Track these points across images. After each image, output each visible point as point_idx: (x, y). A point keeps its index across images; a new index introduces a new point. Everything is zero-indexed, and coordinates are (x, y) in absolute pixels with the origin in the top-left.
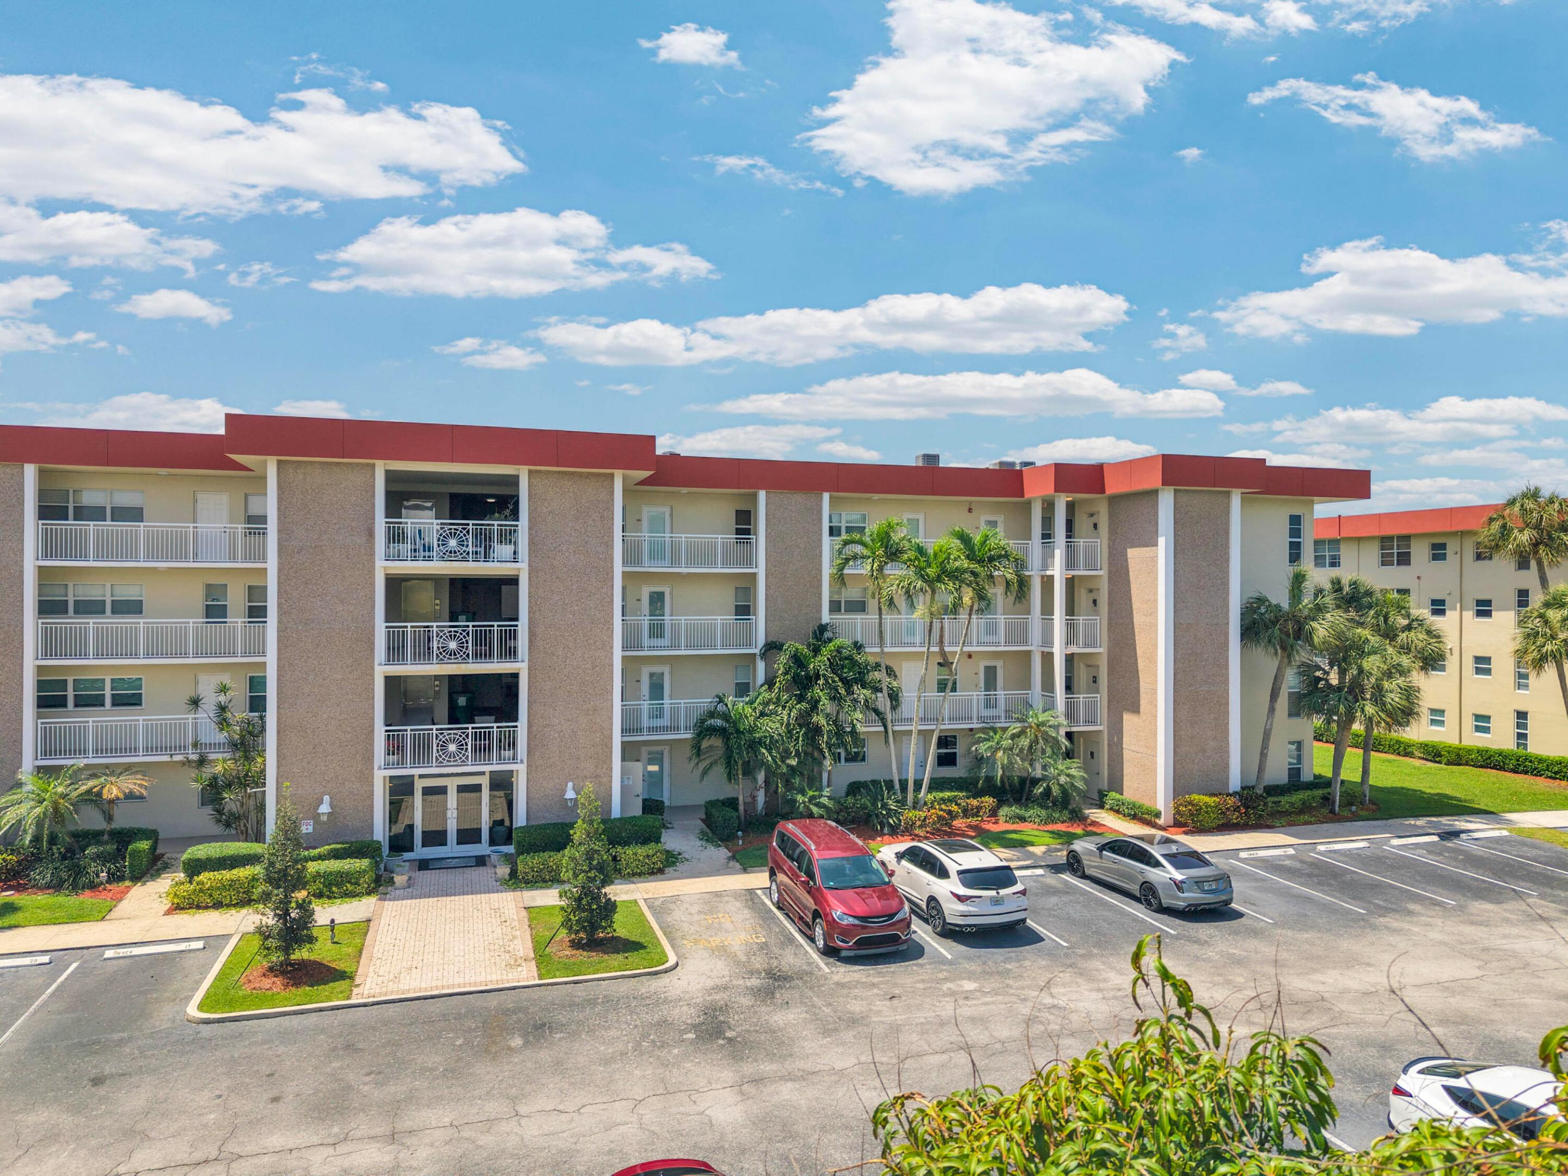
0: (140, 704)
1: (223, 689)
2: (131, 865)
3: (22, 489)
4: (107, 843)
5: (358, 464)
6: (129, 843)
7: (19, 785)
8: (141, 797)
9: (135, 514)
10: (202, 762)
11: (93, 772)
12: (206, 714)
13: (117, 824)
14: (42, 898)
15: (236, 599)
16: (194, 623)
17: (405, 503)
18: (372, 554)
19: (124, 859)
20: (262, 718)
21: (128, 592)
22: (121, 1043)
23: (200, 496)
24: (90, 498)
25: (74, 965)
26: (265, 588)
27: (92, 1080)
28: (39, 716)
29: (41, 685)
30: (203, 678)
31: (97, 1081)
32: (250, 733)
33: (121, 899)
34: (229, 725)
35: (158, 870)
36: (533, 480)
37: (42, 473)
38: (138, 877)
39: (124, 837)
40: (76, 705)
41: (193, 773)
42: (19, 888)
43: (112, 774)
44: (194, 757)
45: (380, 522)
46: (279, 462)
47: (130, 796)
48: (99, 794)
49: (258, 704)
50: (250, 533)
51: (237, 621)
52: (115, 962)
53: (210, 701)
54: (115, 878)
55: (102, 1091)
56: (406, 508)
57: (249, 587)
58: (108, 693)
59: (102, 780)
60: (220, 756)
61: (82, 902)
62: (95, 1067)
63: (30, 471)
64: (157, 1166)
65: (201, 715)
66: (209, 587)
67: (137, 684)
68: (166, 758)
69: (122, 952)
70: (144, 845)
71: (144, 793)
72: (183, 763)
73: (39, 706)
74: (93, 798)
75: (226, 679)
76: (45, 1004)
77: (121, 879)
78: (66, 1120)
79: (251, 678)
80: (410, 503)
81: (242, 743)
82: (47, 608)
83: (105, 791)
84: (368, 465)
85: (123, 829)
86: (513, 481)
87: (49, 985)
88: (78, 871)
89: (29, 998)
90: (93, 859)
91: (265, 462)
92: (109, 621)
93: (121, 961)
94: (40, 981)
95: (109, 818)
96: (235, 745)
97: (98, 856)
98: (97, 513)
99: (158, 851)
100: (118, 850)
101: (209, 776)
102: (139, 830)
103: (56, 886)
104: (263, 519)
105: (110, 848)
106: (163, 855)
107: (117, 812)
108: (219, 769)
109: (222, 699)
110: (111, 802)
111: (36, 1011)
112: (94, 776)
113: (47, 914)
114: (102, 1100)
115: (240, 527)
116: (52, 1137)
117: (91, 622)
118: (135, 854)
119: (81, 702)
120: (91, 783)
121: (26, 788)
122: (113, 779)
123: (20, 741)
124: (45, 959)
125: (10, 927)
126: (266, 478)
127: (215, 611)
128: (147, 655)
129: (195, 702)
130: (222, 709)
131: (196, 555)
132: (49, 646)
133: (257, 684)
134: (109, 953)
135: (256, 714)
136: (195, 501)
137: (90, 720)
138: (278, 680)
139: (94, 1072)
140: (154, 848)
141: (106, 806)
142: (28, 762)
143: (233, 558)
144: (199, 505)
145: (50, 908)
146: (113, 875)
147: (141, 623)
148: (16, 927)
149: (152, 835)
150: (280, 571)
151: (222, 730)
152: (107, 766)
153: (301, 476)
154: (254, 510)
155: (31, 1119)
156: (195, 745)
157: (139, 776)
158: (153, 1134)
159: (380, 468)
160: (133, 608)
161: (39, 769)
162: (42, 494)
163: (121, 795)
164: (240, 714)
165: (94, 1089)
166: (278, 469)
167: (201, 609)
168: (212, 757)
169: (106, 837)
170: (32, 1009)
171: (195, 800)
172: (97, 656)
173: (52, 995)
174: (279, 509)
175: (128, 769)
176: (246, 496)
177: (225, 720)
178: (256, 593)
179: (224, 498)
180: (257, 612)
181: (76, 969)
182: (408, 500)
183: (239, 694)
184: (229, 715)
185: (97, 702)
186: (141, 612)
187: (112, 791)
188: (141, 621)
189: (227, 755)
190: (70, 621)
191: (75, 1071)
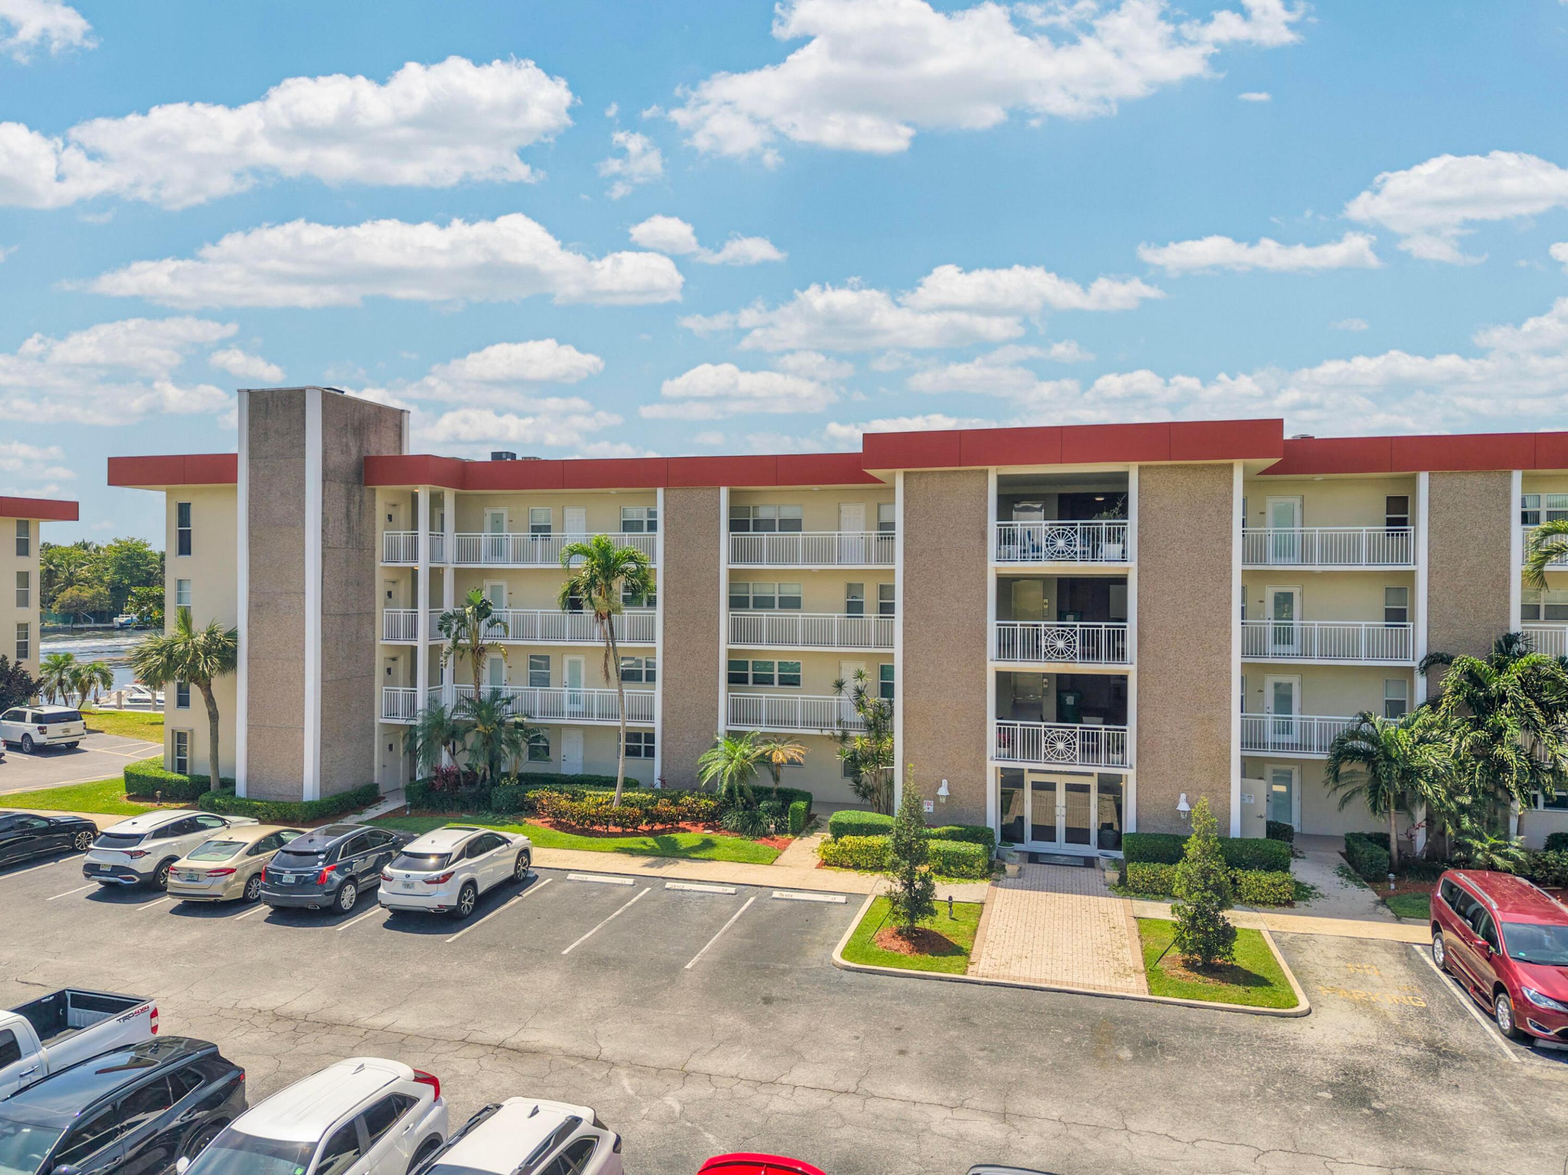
0: (799, 685)
1: (860, 675)
2: (792, 820)
3: (719, 508)
4: (774, 799)
5: (973, 471)
6: (791, 801)
7: (716, 745)
8: (800, 764)
9: (794, 525)
10: (844, 738)
11: (766, 739)
12: (847, 696)
13: (784, 784)
14: (731, 839)
15: (870, 597)
16: (838, 616)
17: (1016, 506)
18: (985, 555)
19: (787, 815)
20: (891, 703)
21: (790, 590)
22: (784, 972)
23: (843, 508)
24: (765, 513)
25: (752, 899)
26: (893, 587)
27: (764, 999)
28: (730, 690)
29: (731, 665)
30: (844, 665)
31: (768, 1001)
32: (882, 716)
33: (784, 849)
34: (864, 707)
35: (812, 828)
36: (1144, 477)
37: (732, 494)
38: (798, 832)
39: (788, 796)
40: (754, 683)
41: (838, 747)
42: (715, 828)
43: (779, 742)
44: (839, 733)
45: (993, 525)
46: (906, 474)
47: (792, 762)
48: (770, 758)
49: (887, 690)
50: (882, 538)
51: (871, 616)
52: (780, 902)
53: (851, 684)
54: (781, 830)
55: (771, 1010)
56: (1017, 510)
57: (881, 586)
58: (776, 673)
59: (772, 746)
60: (859, 734)
61: (757, 848)
62: (766, 988)
63: (724, 492)
64: (809, 1085)
65: (844, 697)
66: (850, 586)
67: (796, 667)
68: (818, 732)
69: (786, 894)
70: (801, 805)
71: (802, 760)
72: (830, 738)
73: (729, 682)
74: (764, 760)
75: (863, 667)
76: (731, 928)
77: (785, 832)
78: (745, 1027)
79: (882, 667)
80: (1021, 505)
81: (875, 724)
82: (737, 602)
83: (774, 756)
84: (981, 471)
85: (787, 789)
86: (1123, 478)
87: (735, 912)
88: (755, 821)
89: (722, 920)
90: (766, 812)
91: (894, 474)
92: (778, 614)
93: (785, 902)
94: (729, 907)
95: (777, 779)
96: (870, 726)
98: (768, 525)
99: (812, 812)
100: (783, 807)
101: (851, 751)
102: (798, 791)
103: (740, 830)
104: (892, 526)
105: (778, 804)
106: (815, 816)
107: (784, 773)
108: (858, 745)
109: (859, 683)
110: (778, 765)
111: (725, 934)
112: (766, 742)
113: (733, 853)
114: (771, 1017)
115: (874, 534)
116: (735, 1039)
117: (765, 614)
118: (796, 810)
119: (759, 680)
120: (764, 748)
121: (721, 747)
122: (780, 746)
123: (716, 710)
124: (732, 890)
125: (710, 860)
126: (894, 489)
127: (854, 607)
128: (805, 643)
129: (839, 685)
130: (859, 692)
131: (840, 558)
132: (738, 632)
133: (886, 672)
134: (776, 894)
135: (886, 699)
136: (840, 511)
137: (764, 695)
138: (904, 670)
139: (765, 993)
140: (809, 808)
141: (775, 769)
142: (722, 727)
143: (868, 561)
144: (843, 516)
146: (779, 827)
147: (798, 616)
148: (714, 860)
149: (807, 797)
150: (905, 572)
151: (859, 710)
152: (775, 735)
153: (923, 485)
154: (885, 519)
155: (722, 1020)
156: (839, 722)
157: (798, 746)
158: (807, 1057)
159: (993, 473)
160: (792, 603)
161: (729, 732)
162: (732, 510)
163: (785, 761)
164: (873, 698)
165: (765, 1006)
166: (905, 479)
167: (843, 606)
168: (852, 734)
169: (774, 795)
170: (723, 930)
171: (839, 771)
172: (769, 642)
173: (736, 921)
174: (905, 516)
175: (790, 738)
176: (879, 505)
177: (862, 703)
178: (886, 591)
179: (862, 508)
180: (886, 608)
181: (754, 902)
182: (1018, 503)
183: (872, 682)
184: (864, 698)
185: (768, 680)
186: (799, 607)
187: (780, 755)
188: (800, 614)
189: (865, 734)
190: (750, 614)
191: (752, 988)
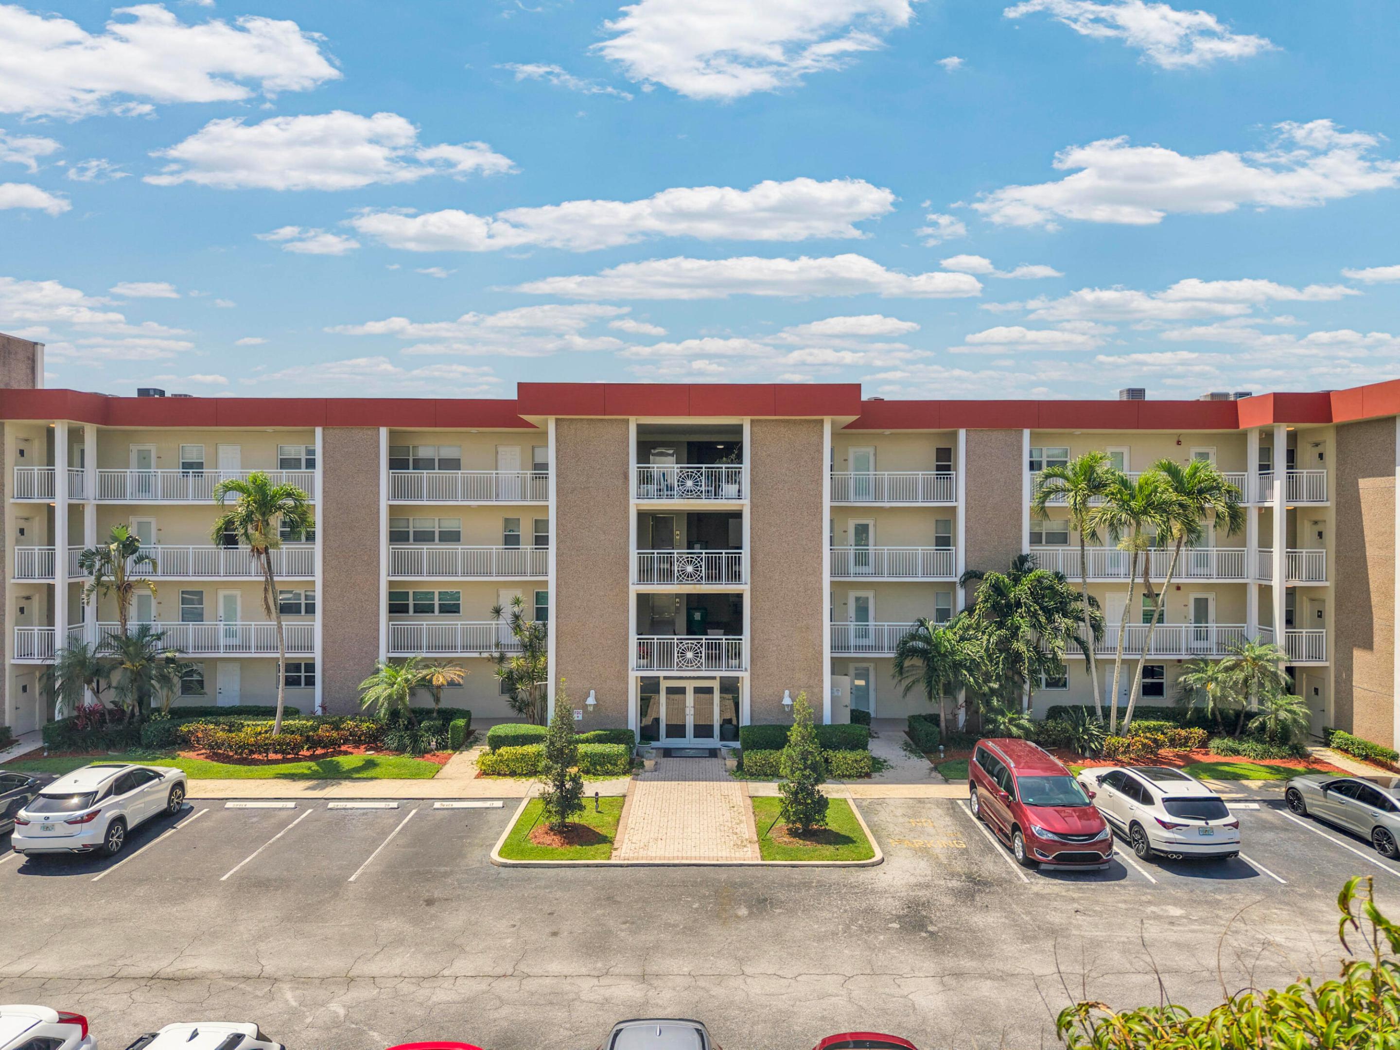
0: (459, 612)
1: (517, 602)
2: (452, 737)
3: (378, 447)
4: (435, 719)
5: (616, 420)
6: (451, 720)
7: (377, 671)
8: (459, 685)
9: (453, 464)
10: (502, 659)
11: (427, 663)
12: (505, 622)
13: (444, 704)
14: (392, 759)
15: (526, 531)
16: (496, 548)
17: (652, 451)
18: (627, 493)
19: (447, 732)
20: (545, 625)
21: (450, 525)
22: (445, 875)
23: (500, 449)
24: (424, 452)
25: (414, 812)
26: (547, 522)
27: (426, 901)
28: (390, 619)
29: (392, 595)
30: (502, 592)
31: (430, 902)
32: (537, 637)
33: (445, 764)
34: (521, 630)
35: (471, 743)
36: (755, 429)
37: (392, 435)
38: (457, 747)
39: (448, 715)
40: (415, 612)
41: (496, 667)
42: (378, 750)
43: (439, 665)
44: (496, 655)
45: (633, 467)
46: (557, 420)
47: (451, 684)
48: (430, 681)
49: (541, 614)
50: (536, 477)
51: (527, 547)
52: (441, 812)
53: (508, 610)
54: (441, 746)
55: (432, 910)
56: (654, 455)
57: (536, 521)
58: (437, 602)
59: (432, 670)
60: (514, 655)
61: (419, 764)
62: (428, 891)
63: (384, 432)
64: (470, 974)
65: (501, 621)
66: (507, 521)
67: (456, 596)
68: (476, 655)
69: (447, 804)
70: (461, 722)
71: (461, 681)
72: (488, 660)
73: (390, 612)
74: (425, 683)
75: (519, 593)
76: (395, 838)
77: (445, 748)
78: (408, 928)
79: (537, 593)
80: (657, 451)
81: (530, 645)
82: (397, 537)
83: (434, 679)
84: (623, 420)
85: (447, 709)
86: (738, 430)
87: (398, 825)
88: (415, 739)
89: (384, 833)
90: (426, 731)
91: (546, 421)
92: (438, 547)
93: (446, 812)
94: (391, 821)
95: (437, 700)
96: (526, 647)
97: (428, 730)
98: (428, 464)
99: (471, 728)
100: (443, 725)
101: (507, 670)
102: (458, 710)
103: (400, 750)
104: (545, 466)
105: (439, 723)
106: (474, 731)
107: (442, 695)
108: (514, 665)
109: (516, 609)
110: (439, 687)
111: (388, 844)
112: (427, 667)
113: (396, 771)
114: (433, 917)
115: (529, 473)
116: (399, 941)
117: (425, 548)
118: (455, 727)
119: (419, 609)
120: (425, 672)
121: (382, 674)
122: (440, 670)
123: (377, 639)
124: (394, 804)
125: (372, 779)
126: (547, 433)
127: (511, 540)
128: (464, 574)
129: (497, 611)
130: (516, 617)
131: (497, 496)
132: (399, 565)
133: (541, 598)
134: (437, 805)
135: (541, 622)
136: (497, 453)
137: (425, 623)
138: (557, 595)
139: (426, 895)
140: (468, 724)
141: (435, 691)
142: (383, 654)
143: (524, 498)
144: (499, 456)
145: (397, 766)
146: (440, 744)
147: (459, 548)
148: (376, 778)
149: (466, 714)
150: (558, 508)
151: (516, 634)
152: (436, 659)
153: (573, 431)
154: (538, 460)
155: (385, 925)
156: (497, 645)
157: (458, 668)
158: (467, 949)
159: (633, 423)
160: (452, 537)
161: (390, 659)
162: (392, 449)
163: (445, 683)
164: (529, 621)
165: (427, 908)
166: (556, 425)
167: (501, 539)
168: (509, 655)
169: (435, 715)
170: (386, 842)
171: (497, 689)
172: (430, 574)
173: (400, 833)
174: (557, 457)
175: (450, 662)
176: (533, 448)
177: (518, 626)
178: (541, 525)
179: (517, 450)
180: (541, 541)
181: (416, 814)
182: (654, 448)
183: (528, 607)
184: (521, 622)
185: (429, 609)
186: (459, 540)
187: (439, 679)
188: (460, 547)
189: (520, 655)
190: (411, 547)
191: (415, 892)
